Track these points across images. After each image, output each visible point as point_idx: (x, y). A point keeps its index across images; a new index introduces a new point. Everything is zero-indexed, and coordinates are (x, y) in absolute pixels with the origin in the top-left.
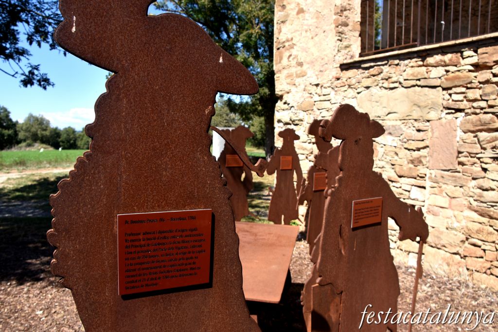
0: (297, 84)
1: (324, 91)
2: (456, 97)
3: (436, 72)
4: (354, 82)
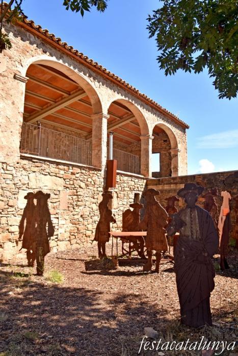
1: (9, 168)
2: (67, 183)
3: (62, 172)
4: (27, 167)
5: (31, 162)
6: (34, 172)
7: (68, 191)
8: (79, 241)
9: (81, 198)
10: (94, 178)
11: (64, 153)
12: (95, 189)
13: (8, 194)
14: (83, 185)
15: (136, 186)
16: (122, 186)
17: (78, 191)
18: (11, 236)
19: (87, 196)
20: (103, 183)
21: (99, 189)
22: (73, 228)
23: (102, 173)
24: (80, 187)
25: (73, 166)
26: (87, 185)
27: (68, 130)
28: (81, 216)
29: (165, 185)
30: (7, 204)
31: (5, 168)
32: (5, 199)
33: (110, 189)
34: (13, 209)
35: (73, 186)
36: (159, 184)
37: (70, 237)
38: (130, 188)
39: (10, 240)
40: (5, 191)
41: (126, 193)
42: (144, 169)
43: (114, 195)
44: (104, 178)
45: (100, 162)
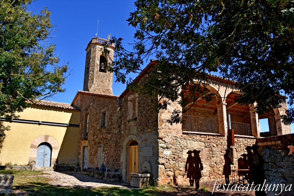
0: (169, 135)
1: (178, 139)
2: (206, 144)
3: (203, 139)
4: (186, 138)
5: (187, 135)
6: (189, 140)
7: (207, 149)
8: (215, 177)
9: (214, 153)
10: (221, 141)
11: (201, 125)
12: (222, 147)
13: (178, 151)
14: (215, 145)
15: (248, 143)
16: (239, 144)
17: (212, 148)
18: (181, 173)
19: (218, 151)
20: (227, 144)
21: (224, 147)
22: (211, 170)
23: (226, 137)
24: (213, 146)
25: (209, 135)
26: (217, 145)
27: (202, 110)
28: (215, 163)
29: (268, 142)
30: (178, 157)
31: (176, 139)
32: (177, 154)
33: (231, 147)
34: (181, 159)
35: (210, 146)
36: (265, 142)
37: (209, 174)
38: (245, 145)
39: (180, 174)
40: (177, 150)
41: (242, 148)
42: (254, 132)
43: (234, 150)
44: (227, 141)
45: (224, 131)
